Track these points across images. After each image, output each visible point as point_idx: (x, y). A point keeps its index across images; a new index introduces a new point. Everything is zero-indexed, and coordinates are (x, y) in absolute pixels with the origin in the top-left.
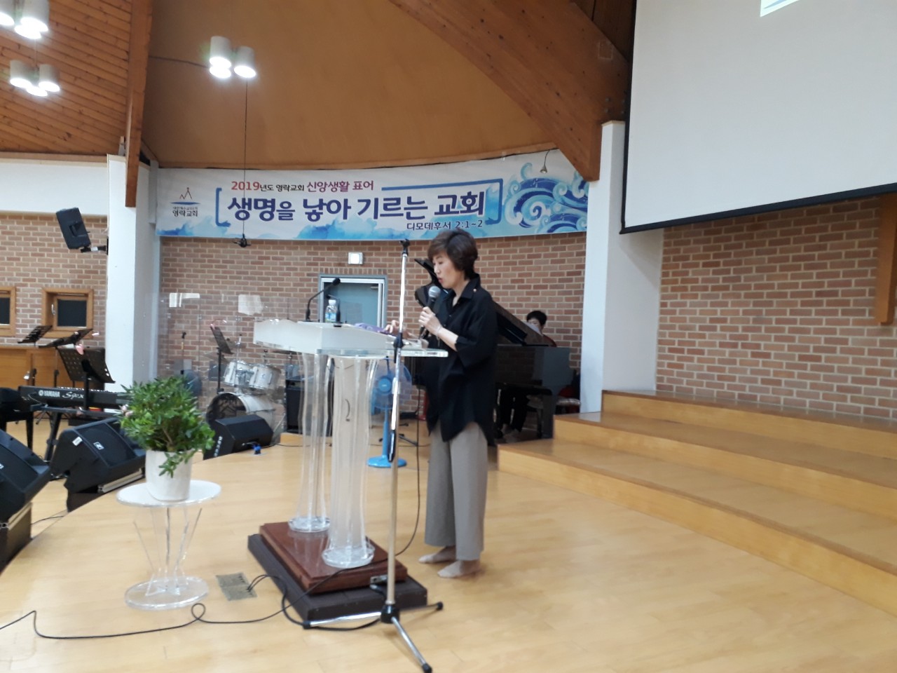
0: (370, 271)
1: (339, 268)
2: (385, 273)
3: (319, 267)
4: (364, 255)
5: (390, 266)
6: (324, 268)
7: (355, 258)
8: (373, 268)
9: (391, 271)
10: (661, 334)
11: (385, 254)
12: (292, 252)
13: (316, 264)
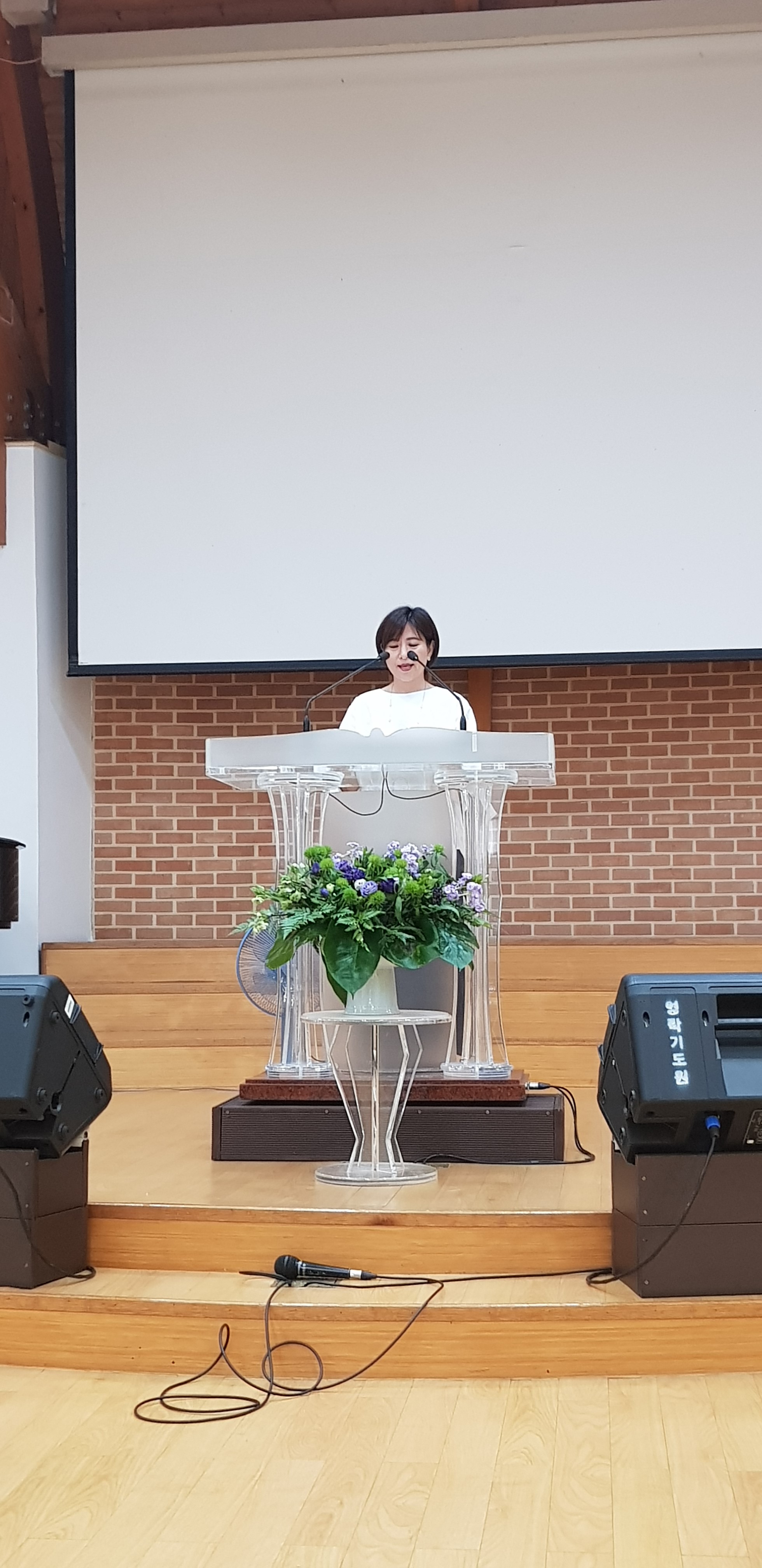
10: (98, 838)
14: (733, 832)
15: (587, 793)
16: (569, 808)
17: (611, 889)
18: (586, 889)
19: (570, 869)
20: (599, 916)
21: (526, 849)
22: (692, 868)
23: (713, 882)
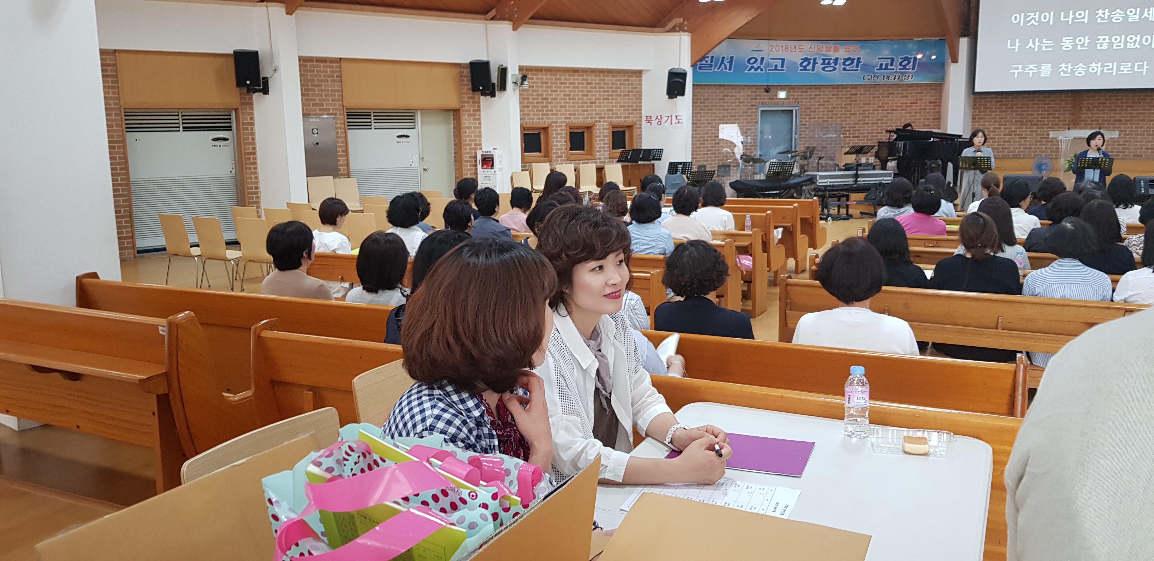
0: (789, 102)
1: (770, 101)
2: (798, 103)
3: (758, 100)
4: (788, 92)
5: (802, 99)
6: (761, 101)
7: (782, 95)
8: (791, 100)
9: (802, 102)
11: (798, 92)
12: (742, 91)
13: (756, 99)
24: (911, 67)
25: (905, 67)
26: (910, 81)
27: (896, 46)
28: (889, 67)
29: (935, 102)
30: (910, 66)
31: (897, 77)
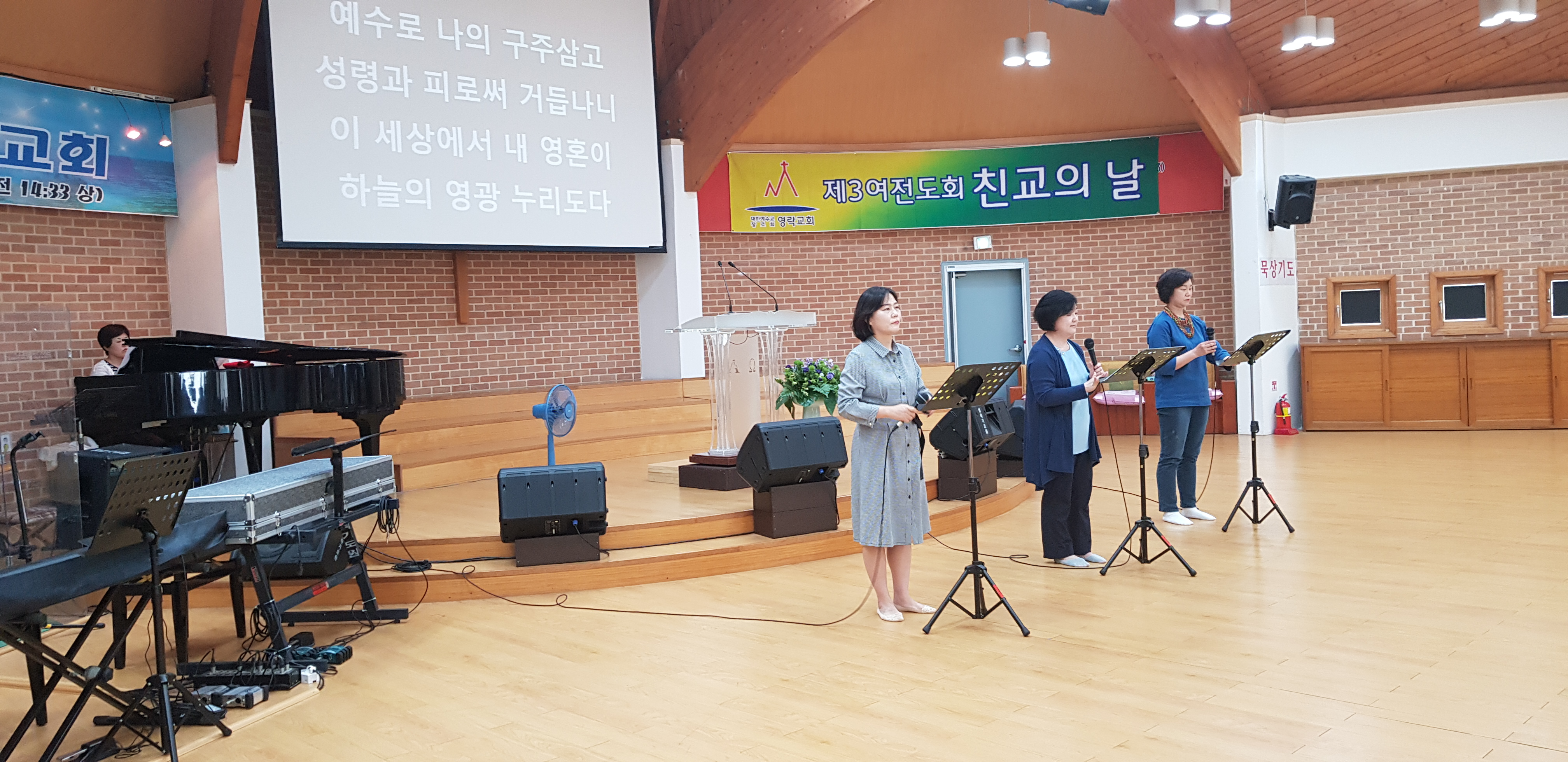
14: (579, 332)
15: (512, 314)
16: (504, 321)
17: (525, 362)
18: (513, 363)
19: (506, 353)
20: (521, 377)
21: (484, 343)
22: (561, 350)
23: (571, 357)
24: (94, 166)
25: (77, 164)
26: (95, 204)
27: (46, 100)
28: (36, 159)
29: (153, 271)
30: (90, 162)
31: (60, 191)
